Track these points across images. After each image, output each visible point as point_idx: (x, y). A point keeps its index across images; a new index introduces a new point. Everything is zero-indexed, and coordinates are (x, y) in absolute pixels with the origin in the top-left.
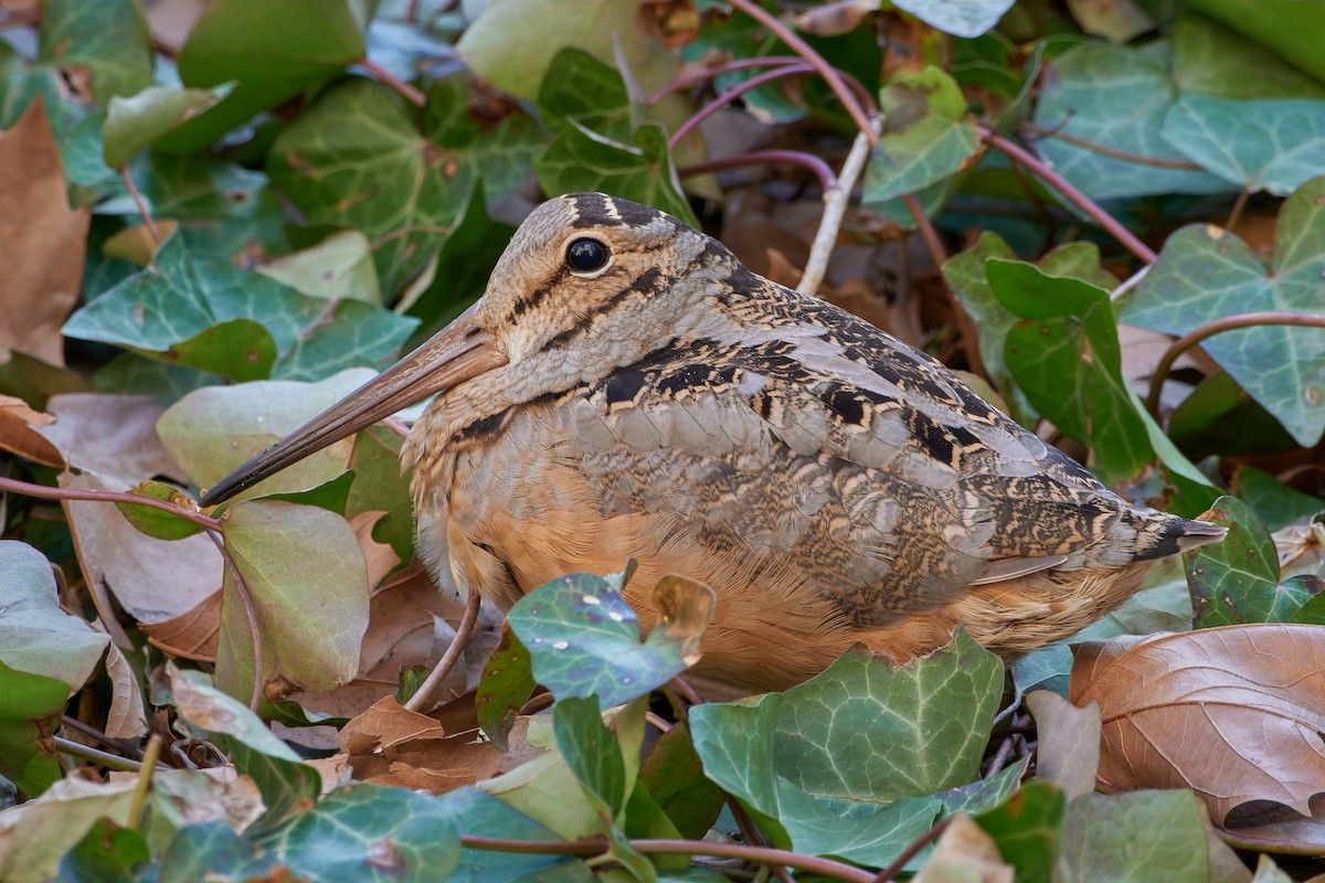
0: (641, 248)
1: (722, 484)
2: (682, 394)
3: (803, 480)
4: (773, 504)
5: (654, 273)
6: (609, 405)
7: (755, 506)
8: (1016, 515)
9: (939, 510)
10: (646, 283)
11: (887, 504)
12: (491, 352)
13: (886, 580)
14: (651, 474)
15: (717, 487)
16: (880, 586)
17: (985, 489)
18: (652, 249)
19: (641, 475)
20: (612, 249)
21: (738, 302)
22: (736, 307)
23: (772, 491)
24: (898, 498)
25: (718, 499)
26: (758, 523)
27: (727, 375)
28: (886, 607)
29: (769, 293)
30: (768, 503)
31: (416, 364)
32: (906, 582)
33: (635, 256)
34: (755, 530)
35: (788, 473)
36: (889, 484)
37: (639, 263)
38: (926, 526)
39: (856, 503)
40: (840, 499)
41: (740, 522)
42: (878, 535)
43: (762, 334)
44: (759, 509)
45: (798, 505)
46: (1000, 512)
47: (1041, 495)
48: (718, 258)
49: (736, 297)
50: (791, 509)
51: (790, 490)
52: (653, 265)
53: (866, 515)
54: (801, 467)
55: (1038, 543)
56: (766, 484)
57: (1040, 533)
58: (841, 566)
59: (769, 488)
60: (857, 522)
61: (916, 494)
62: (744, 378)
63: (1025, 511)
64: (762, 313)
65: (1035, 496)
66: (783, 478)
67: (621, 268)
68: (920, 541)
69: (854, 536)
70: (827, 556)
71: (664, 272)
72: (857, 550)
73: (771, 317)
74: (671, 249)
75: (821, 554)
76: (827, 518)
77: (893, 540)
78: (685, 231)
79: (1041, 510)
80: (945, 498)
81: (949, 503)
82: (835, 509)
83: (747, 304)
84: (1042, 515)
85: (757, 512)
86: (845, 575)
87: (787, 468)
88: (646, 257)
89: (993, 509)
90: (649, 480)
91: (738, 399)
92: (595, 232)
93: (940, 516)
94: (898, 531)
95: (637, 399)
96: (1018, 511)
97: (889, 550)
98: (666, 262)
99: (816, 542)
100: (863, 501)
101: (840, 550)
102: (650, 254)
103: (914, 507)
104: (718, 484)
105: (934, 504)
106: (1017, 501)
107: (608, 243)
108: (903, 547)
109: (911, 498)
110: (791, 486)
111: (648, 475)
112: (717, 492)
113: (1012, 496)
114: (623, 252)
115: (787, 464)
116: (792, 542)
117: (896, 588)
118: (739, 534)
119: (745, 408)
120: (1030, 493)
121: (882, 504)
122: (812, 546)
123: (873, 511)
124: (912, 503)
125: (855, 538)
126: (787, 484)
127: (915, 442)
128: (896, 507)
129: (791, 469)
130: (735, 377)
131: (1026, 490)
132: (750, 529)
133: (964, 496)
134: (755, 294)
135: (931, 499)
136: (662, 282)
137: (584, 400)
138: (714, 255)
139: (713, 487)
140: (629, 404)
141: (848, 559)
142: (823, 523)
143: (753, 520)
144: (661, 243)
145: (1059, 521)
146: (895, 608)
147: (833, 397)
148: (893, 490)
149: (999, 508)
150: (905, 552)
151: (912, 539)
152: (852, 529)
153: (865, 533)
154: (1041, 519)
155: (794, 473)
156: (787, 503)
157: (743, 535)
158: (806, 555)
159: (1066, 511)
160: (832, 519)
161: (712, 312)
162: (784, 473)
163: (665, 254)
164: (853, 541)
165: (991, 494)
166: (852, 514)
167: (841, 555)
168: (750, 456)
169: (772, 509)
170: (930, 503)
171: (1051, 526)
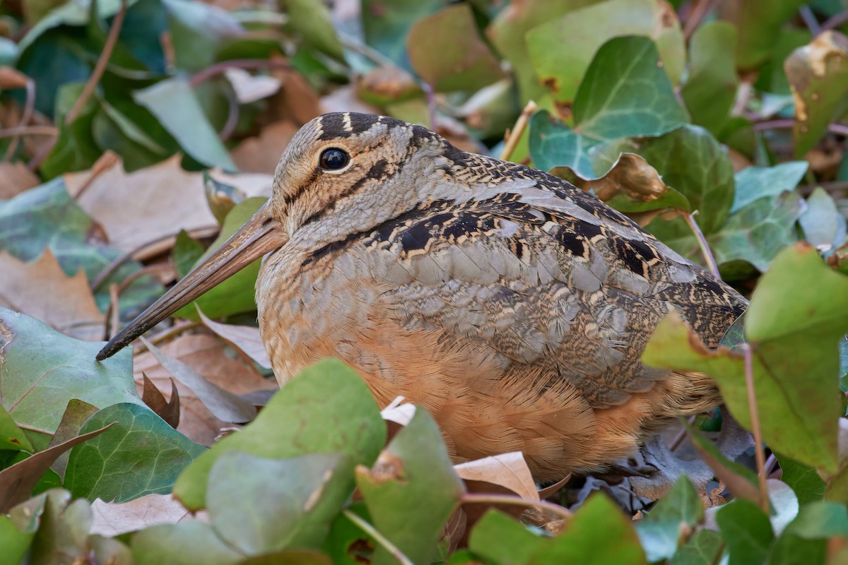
0: (367, 149)
1: (504, 301)
2: (462, 239)
3: (561, 297)
4: (544, 314)
5: (383, 163)
6: (407, 253)
7: (530, 317)
8: (698, 316)
9: (652, 314)
10: (378, 170)
11: (619, 312)
12: (280, 233)
13: (621, 365)
14: (454, 295)
15: (501, 303)
16: (618, 369)
17: (676, 297)
18: (375, 148)
19: (447, 296)
20: (350, 154)
21: (459, 170)
22: (458, 173)
23: (542, 305)
24: (626, 307)
25: (501, 311)
26: (533, 329)
27: (490, 224)
28: (618, 387)
29: (477, 162)
30: (541, 313)
31: (232, 247)
32: (633, 366)
33: (363, 155)
34: (531, 333)
35: (550, 293)
36: (618, 298)
37: (368, 159)
38: (644, 326)
39: (600, 312)
40: (589, 310)
41: (521, 329)
42: (616, 334)
43: (489, 190)
44: (533, 318)
45: (561, 314)
46: (689, 315)
47: (710, 300)
48: (426, 140)
49: (456, 167)
50: (557, 317)
51: (554, 304)
52: (380, 158)
53: (607, 321)
54: (558, 289)
55: (713, 336)
56: (538, 300)
57: (714, 328)
58: (593, 355)
59: (539, 303)
60: (603, 326)
61: (637, 304)
62: (501, 224)
63: (704, 313)
64: (479, 175)
65: (707, 301)
66: (548, 296)
67: (357, 166)
68: (644, 336)
69: (601, 335)
70: (584, 349)
71: (390, 160)
72: (603, 344)
73: (489, 177)
74: (390, 142)
75: (580, 347)
76: (583, 323)
77: (627, 335)
78: (395, 127)
79: (712, 312)
80: (654, 307)
81: (657, 310)
82: (587, 317)
83: (465, 171)
84: (714, 316)
85: (533, 321)
86: (595, 362)
87: (549, 289)
88: (372, 154)
89: (685, 312)
90: (454, 300)
91: (499, 243)
92: (337, 143)
93: (653, 319)
94: (629, 329)
95: (427, 247)
96: (700, 314)
97: (624, 342)
98: (389, 153)
99: (576, 340)
100: (604, 312)
101: (592, 344)
102: (375, 151)
103: (636, 312)
104: (502, 301)
105: (648, 310)
106: (698, 306)
107: (347, 150)
108: (633, 341)
109: (634, 307)
110: (554, 302)
111: (452, 296)
112: (500, 306)
113: (693, 302)
114: (357, 155)
115: (548, 287)
116: (560, 340)
117: (627, 370)
118: (520, 336)
119: (505, 249)
120: (703, 299)
121: (615, 312)
122: (574, 343)
123: (611, 317)
124: (635, 310)
125: (602, 336)
126: (551, 300)
127: (621, 262)
128: (625, 314)
129: (552, 291)
130: (496, 224)
131: (700, 298)
132: (528, 333)
133: (666, 305)
134: (469, 164)
135: (646, 307)
136: (390, 169)
137: (386, 251)
138: (423, 137)
139: (498, 303)
140: (421, 251)
141: (598, 350)
142: (580, 327)
143: (530, 326)
144: (380, 141)
145: (723, 320)
146: (623, 388)
147: (563, 237)
148: (621, 302)
149: (687, 311)
150: (634, 344)
151: (639, 335)
152: (600, 329)
153: (608, 333)
154: (714, 319)
155: (554, 293)
156: (553, 313)
157: (523, 337)
158: (570, 350)
159: (727, 313)
160: (586, 324)
161: (442, 181)
162: (548, 293)
163: (387, 148)
164: (600, 338)
165: (680, 301)
166: (599, 320)
167: (593, 348)
168: (517, 281)
169: (545, 317)
170: (646, 309)
171: (719, 324)
